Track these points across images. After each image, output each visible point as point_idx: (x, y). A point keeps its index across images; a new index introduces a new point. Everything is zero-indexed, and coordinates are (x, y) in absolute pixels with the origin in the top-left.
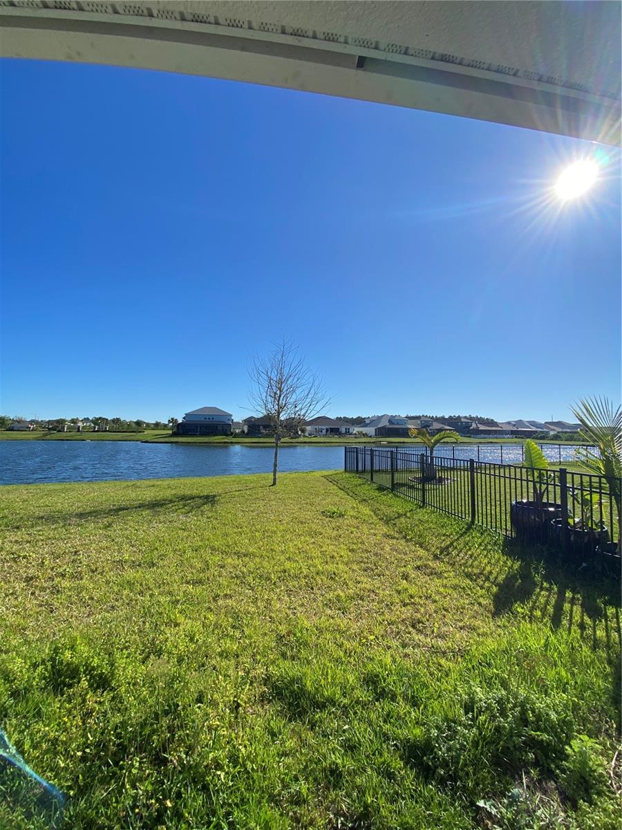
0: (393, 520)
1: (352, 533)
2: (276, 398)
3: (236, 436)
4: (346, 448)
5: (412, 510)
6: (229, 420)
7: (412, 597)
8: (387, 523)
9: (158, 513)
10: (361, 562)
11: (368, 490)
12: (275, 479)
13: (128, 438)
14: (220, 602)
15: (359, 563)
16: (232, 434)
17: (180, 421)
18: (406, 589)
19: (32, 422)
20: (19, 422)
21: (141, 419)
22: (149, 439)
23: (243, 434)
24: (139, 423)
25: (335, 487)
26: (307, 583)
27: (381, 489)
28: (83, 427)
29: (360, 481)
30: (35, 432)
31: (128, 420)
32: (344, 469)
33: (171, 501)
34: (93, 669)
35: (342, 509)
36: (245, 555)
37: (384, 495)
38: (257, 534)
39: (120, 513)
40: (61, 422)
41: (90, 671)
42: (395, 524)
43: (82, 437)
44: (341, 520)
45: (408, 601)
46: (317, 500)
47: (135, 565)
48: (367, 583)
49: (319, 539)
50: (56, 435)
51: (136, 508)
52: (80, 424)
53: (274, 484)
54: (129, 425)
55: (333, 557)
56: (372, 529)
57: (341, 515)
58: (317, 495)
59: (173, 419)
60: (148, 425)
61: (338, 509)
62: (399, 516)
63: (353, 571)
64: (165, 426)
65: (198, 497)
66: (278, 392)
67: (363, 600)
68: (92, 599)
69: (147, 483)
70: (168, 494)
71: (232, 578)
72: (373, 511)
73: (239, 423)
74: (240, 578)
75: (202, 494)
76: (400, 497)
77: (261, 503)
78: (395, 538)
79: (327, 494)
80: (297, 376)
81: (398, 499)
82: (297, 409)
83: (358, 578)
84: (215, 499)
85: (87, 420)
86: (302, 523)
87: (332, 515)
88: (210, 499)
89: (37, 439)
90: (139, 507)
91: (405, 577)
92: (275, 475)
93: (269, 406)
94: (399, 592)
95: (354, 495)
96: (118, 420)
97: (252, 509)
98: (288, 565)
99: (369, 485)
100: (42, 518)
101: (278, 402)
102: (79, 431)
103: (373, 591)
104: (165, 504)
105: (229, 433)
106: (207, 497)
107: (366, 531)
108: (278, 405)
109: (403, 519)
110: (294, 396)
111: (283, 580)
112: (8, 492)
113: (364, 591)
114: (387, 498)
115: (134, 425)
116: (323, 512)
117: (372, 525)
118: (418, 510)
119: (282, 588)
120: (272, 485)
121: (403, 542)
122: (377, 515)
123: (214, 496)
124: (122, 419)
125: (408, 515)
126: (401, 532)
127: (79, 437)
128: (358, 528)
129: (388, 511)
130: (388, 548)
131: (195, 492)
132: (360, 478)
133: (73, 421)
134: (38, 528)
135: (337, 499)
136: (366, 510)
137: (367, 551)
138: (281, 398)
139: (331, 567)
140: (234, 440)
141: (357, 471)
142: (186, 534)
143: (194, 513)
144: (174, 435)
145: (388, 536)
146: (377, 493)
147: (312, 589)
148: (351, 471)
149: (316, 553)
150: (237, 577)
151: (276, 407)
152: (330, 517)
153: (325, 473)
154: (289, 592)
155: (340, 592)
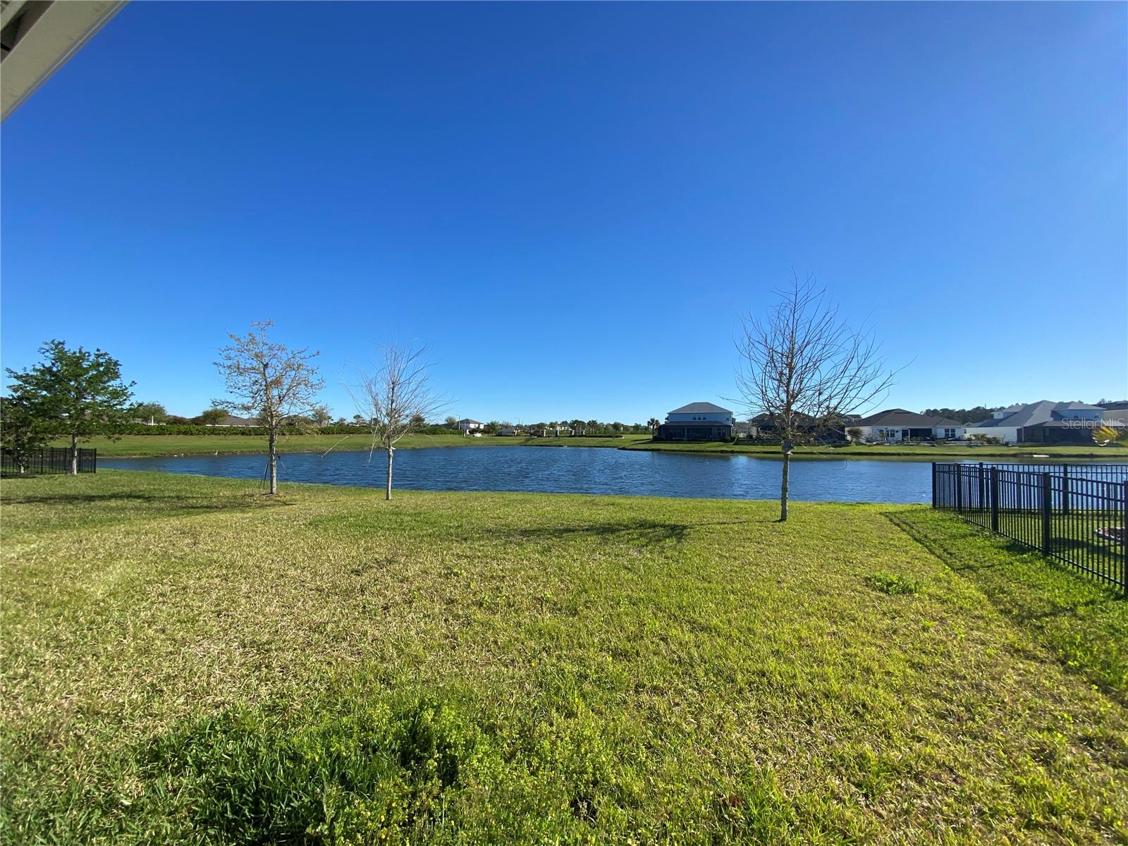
0: (1038, 618)
1: (925, 629)
3: (739, 442)
4: (934, 465)
5: (1092, 602)
6: (728, 419)
7: (1052, 810)
8: (1019, 621)
10: (936, 696)
11: (982, 547)
12: (784, 512)
13: (606, 444)
15: (928, 696)
16: (733, 439)
17: (662, 422)
19: (519, 427)
20: (506, 426)
21: (618, 421)
22: (626, 445)
23: (750, 440)
24: (616, 426)
25: (904, 536)
27: (1016, 547)
28: (561, 432)
29: (965, 528)
30: (519, 437)
31: (605, 423)
32: (931, 503)
33: (627, 527)
35: (910, 580)
37: (1024, 562)
40: (541, 426)
42: (1041, 627)
43: (559, 443)
44: (904, 599)
46: (860, 555)
49: (846, 630)
50: (537, 440)
52: (558, 428)
53: (783, 518)
54: (606, 428)
55: (868, 670)
56: (978, 629)
57: (906, 591)
58: (862, 546)
59: (653, 420)
60: (626, 428)
61: (900, 579)
62: (1056, 611)
64: (646, 429)
65: (661, 526)
66: (786, 371)
69: (606, 499)
70: (626, 516)
72: (986, 593)
73: (744, 423)
75: (667, 523)
76: (1063, 570)
78: (1035, 658)
79: (884, 546)
80: (823, 341)
81: (1058, 573)
82: (822, 398)
84: (684, 532)
85: (564, 423)
86: (819, 593)
87: (886, 588)
88: (677, 531)
89: (521, 445)
92: (784, 504)
93: (770, 394)
95: (946, 556)
96: (594, 422)
97: (735, 555)
99: (987, 538)
102: (557, 436)
104: (618, 530)
105: (729, 438)
106: (674, 528)
107: (961, 632)
108: (787, 392)
109: (1064, 621)
114: (1034, 569)
115: (611, 428)
116: (867, 579)
117: (980, 622)
118: (1110, 604)
120: (779, 521)
121: (1056, 671)
122: (995, 603)
123: (685, 527)
124: (599, 422)
125: (1081, 611)
126: (1054, 649)
127: (555, 443)
128: (942, 620)
129: (1028, 597)
130: (1011, 678)
131: (659, 519)
132: (967, 522)
133: (552, 425)
135: (903, 558)
136: (968, 588)
137: (954, 675)
139: (858, 691)
140: (737, 448)
141: (960, 509)
142: (630, 576)
143: (649, 547)
144: (655, 440)
145: (1017, 651)
146: (1004, 556)
148: (944, 509)
149: (833, 652)
152: (882, 590)
153: (890, 508)
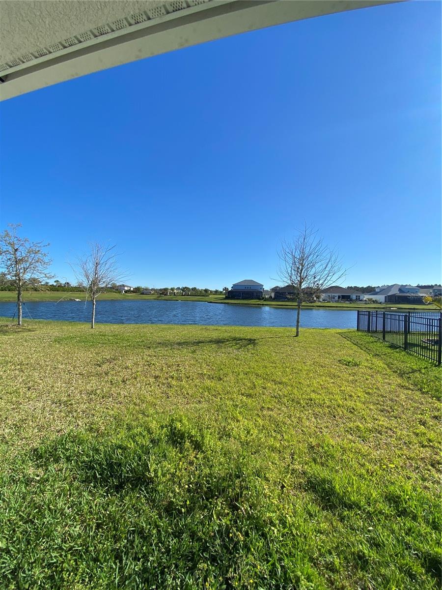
0: (407, 374)
1: (367, 379)
2: (299, 271)
3: (266, 300)
4: (358, 311)
5: (427, 368)
6: (261, 289)
8: (401, 375)
9: (220, 347)
10: (377, 404)
11: (380, 347)
12: (297, 332)
13: (201, 300)
14: (265, 412)
15: (374, 404)
16: (263, 298)
17: (230, 289)
18: (424, 434)
19: (152, 290)
20: (146, 289)
21: (207, 288)
22: (212, 301)
23: (271, 299)
24: (206, 291)
25: (349, 342)
26: (329, 411)
27: (393, 346)
28: (177, 293)
29: (372, 339)
30: (154, 295)
31: (200, 289)
32: (356, 329)
33: (228, 340)
34: (192, 436)
35: (357, 360)
36: (280, 383)
37: (397, 352)
38: (287, 369)
39: (200, 344)
40: (166, 290)
41: (190, 438)
42: (410, 377)
43: (177, 299)
44: (356, 368)
45: (426, 444)
46: (334, 351)
47: (210, 378)
48: (383, 421)
49: (339, 381)
50: (164, 297)
51: (208, 342)
52: (175, 291)
53: (297, 335)
54: (201, 291)
55: (351, 396)
56: (386, 379)
57: (356, 365)
58: (333, 347)
59: (225, 288)
60: (211, 291)
61: (353, 360)
62: (414, 371)
63: (370, 409)
64: (221, 292)
65: (244, 339)
66: (301, 267)
67: (381, 434)
68: (188, 394)
69: (213, 327)
70: (226, 335)
71: (272, 397)
72: (387, 365)
73: (268, 291)
74: (278, 398)
75: (246, 338)
76: (413, 355)
77: (289, 348)
78: (409, 389)
79: (343, 347)
80: (317, 254)
81: (411, 357)
82: (316, 280)
83: (375, 416)
84: (256, 341)
85: (178, 288)
86: (322, 366)
87: (348, 364)
88: (252, 341)
89: (155, 299)
90: (210, 342)
91: (423, 423)
92: (297, 329)
93: (294, 277)
94: (417, 435)
95: (368, 350)
96: (195, 288)
97: (282, 351)
98: (313, 396)
99: (381, 343)
100: (160, 343)
101: (301, 274)
102: (175, 295)
103: (391, 429)
104: (225, 342)
105: (261, 298)
106: (250, 340)
107: (380, 379)
108: (300, 276)
109: (417, 374)
110: (313, 270)
111: (310, 406)
112: (144, 328)
113: (381, 427)
114: (401, 355)
115: (203, 292)
116: (339, 361)
117: (386, 376)
118: (434, 368)
119: (310, 411)
120: (296, 336)
121: (418, 393)
122: (390, 368)
123: (255, 340)
124: (197, 288)
125: (423, 371)
126: (416, 385)
127: (174, 299)
128: (372, 376)
129: (402, 366)
130: (403, 397)
131: (242, 336)
132: (372, 336)
133: (172, 289)
134: (159, 349)
135: (351, 352)
136: (379, 363)
137: (383, 396)
138: (303, 271)
139: (350, 404)
140: (265, 303)
141: (369, 331)
142: (239, 362)
143: (242, 349)
144: (226, 298)
145: (402, 386)
146: (389, 350)
147: (335, 417)
148: (363, 331)
149: (336, 390)
150: (275, 397)
151: (299, 278)
152: (346, 365)
153: (340, 331)
154: (316, 416)
155: (359, 424)
